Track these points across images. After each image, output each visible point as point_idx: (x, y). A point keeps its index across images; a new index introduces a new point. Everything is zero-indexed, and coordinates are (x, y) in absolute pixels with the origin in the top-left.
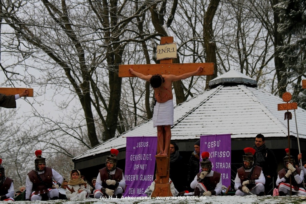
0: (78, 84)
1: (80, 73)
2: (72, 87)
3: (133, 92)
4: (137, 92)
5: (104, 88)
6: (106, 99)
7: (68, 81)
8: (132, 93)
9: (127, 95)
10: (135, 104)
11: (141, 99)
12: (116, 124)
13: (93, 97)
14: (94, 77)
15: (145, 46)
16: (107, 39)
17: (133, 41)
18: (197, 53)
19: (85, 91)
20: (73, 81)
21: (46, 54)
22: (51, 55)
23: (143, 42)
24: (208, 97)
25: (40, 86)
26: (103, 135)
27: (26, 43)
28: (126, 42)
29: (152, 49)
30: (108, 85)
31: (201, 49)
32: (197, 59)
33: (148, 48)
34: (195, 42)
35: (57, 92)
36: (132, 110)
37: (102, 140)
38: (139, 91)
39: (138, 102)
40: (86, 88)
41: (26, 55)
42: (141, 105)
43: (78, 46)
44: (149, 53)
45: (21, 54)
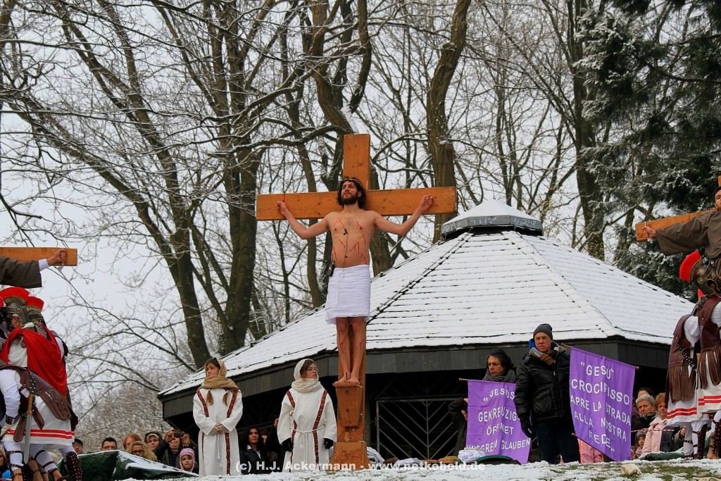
0: (166, 235)
1: (168, 212)
2: (152, 242)
3: (281, 250)
4: (290, 250)
5: (219, 243)
6: (224, 265)
7: (143, 229)
8: (279, 252)
9: (268, 257)
10: (286, 275)
11: (297, 266)
12: (248, 317)
13: (196, 263)
14: (198, 221)
15: (304, 154)
16: (223, 140)
17: (279, 142)
18: (414, 166)
19: (181, 250)
20: (154, 230)
21: (97, 174)
22: (107, 175)
23: (300, 145)
24: (441, 258)
25: (85, 242)
26: (220, 342)
27: (54, 151)
28: (264, 146)
29: (319, 159)
30: (229, 237)
31: (421, 156)
32: (414, 177)
33: (312, 157)
34: (408, 143)
35: (121, 254)
36: (279, 287)
37: (218, 352)
38: (293, 248)
39: (291, 271)
40: (183, 245)
41: (54, 177)
42: (299, 277)
43: (164, 154)
44: (314, 167)
45: (44, 175)
